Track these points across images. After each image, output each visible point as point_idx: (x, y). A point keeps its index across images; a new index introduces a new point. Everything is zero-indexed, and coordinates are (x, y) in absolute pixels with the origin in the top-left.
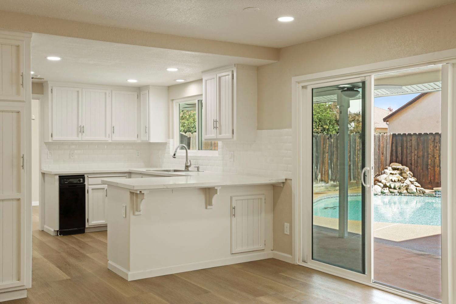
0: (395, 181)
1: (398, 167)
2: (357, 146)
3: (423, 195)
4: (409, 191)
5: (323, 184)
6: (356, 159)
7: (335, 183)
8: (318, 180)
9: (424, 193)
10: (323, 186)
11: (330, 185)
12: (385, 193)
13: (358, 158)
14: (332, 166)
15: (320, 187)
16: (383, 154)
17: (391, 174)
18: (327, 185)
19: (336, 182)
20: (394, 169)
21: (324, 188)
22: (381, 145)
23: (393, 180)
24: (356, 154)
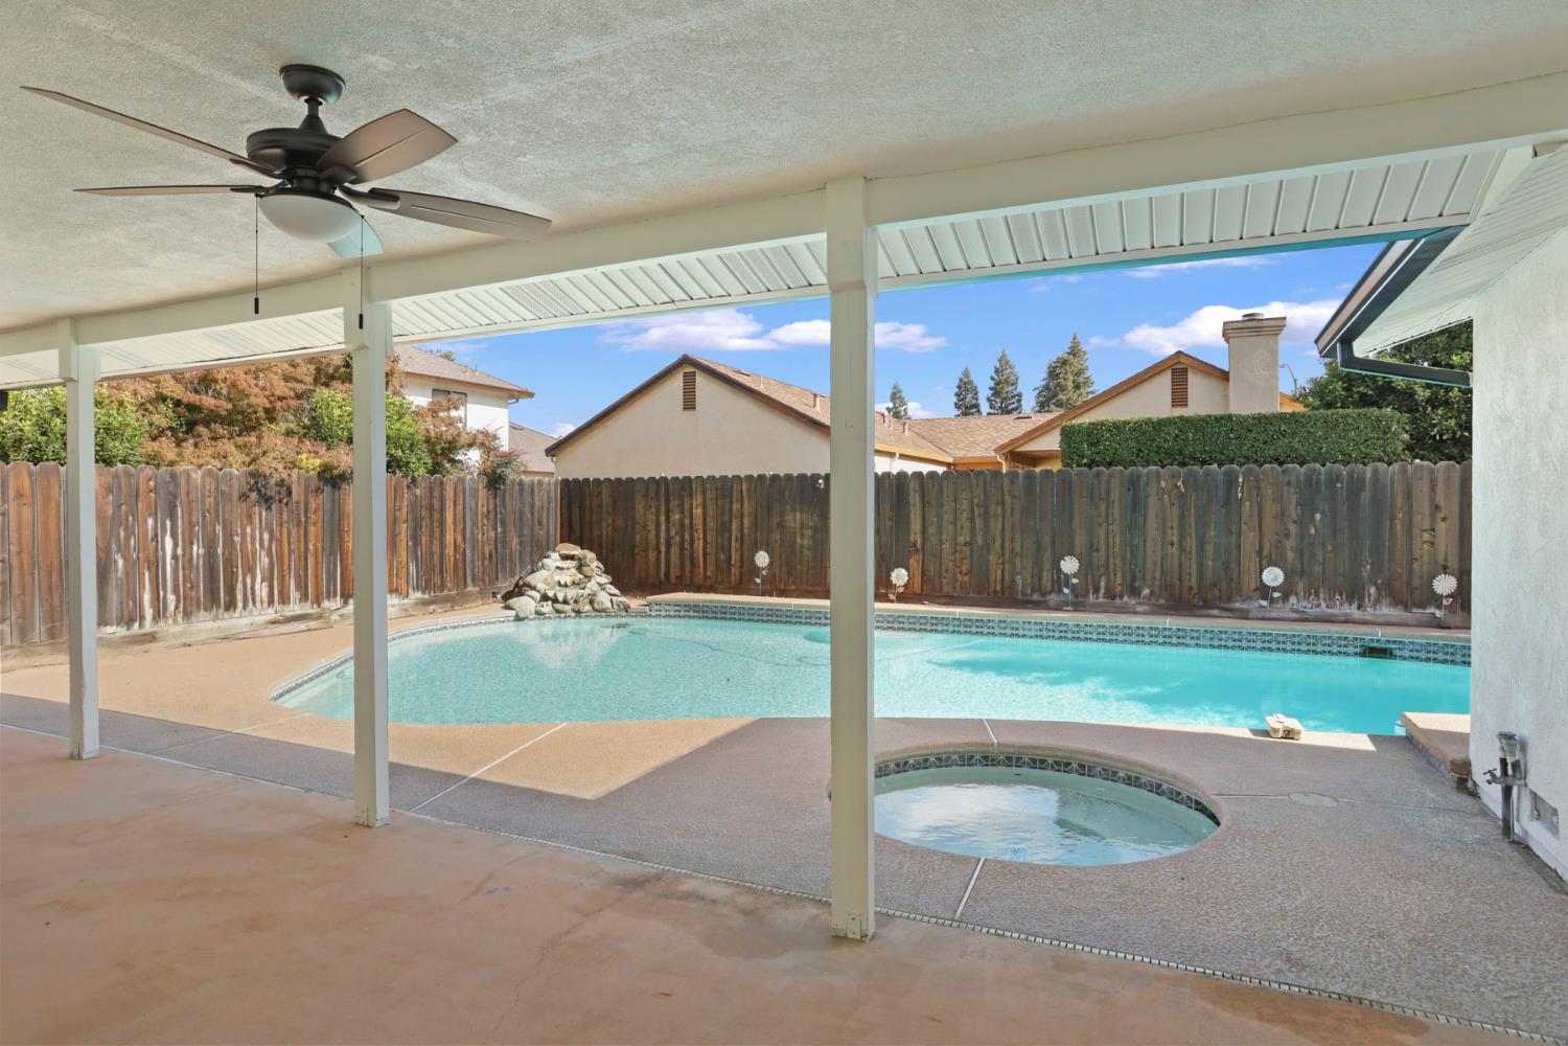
0: (566, 586)
1: (572, 553)
2: (480, 506)
3: (624, 614)
4: (596, 606)
5: (395, 599)
6: (480, 536)
7: (427, 596)
9: (627, 608)
11: (413, 601)
12: (544, 614)
13: (483, 534)
14: (417, 555)
16: (540, 523)
17: (558, 568)
18: (406, 601)
19: (429, 593)
20: (565, 558)
21: (397, 608)
22: (538, 504)
23: (562, 583)
24: (480, 524)
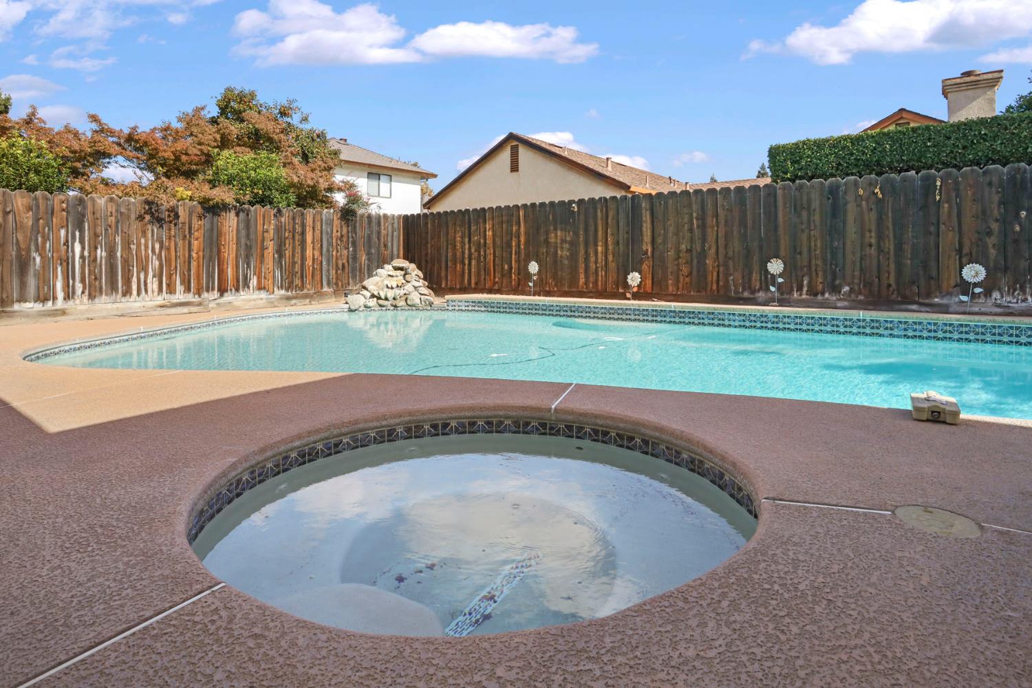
0: (392, 288)
1: (401, 265)
2: (335, 231)
3: (429, 308)
4: (409, 302)
5: (263, 295)
6: (334, 253)
7: (290, 293)
8: (251, 288)
9: (431, 304)
10: (261, 299)
11: (278, 297)
12: (370, 307)
13: (338, 251)
14: (281, 264)
15: (254, 300)
16: (385, 246)
17: (389, 275)
18: (272, 296)
19: (292, 291)
20: (396, 269)
21: (264, 301)
22: (383, 232)
23: (389, 286)
24: (334, 244)
